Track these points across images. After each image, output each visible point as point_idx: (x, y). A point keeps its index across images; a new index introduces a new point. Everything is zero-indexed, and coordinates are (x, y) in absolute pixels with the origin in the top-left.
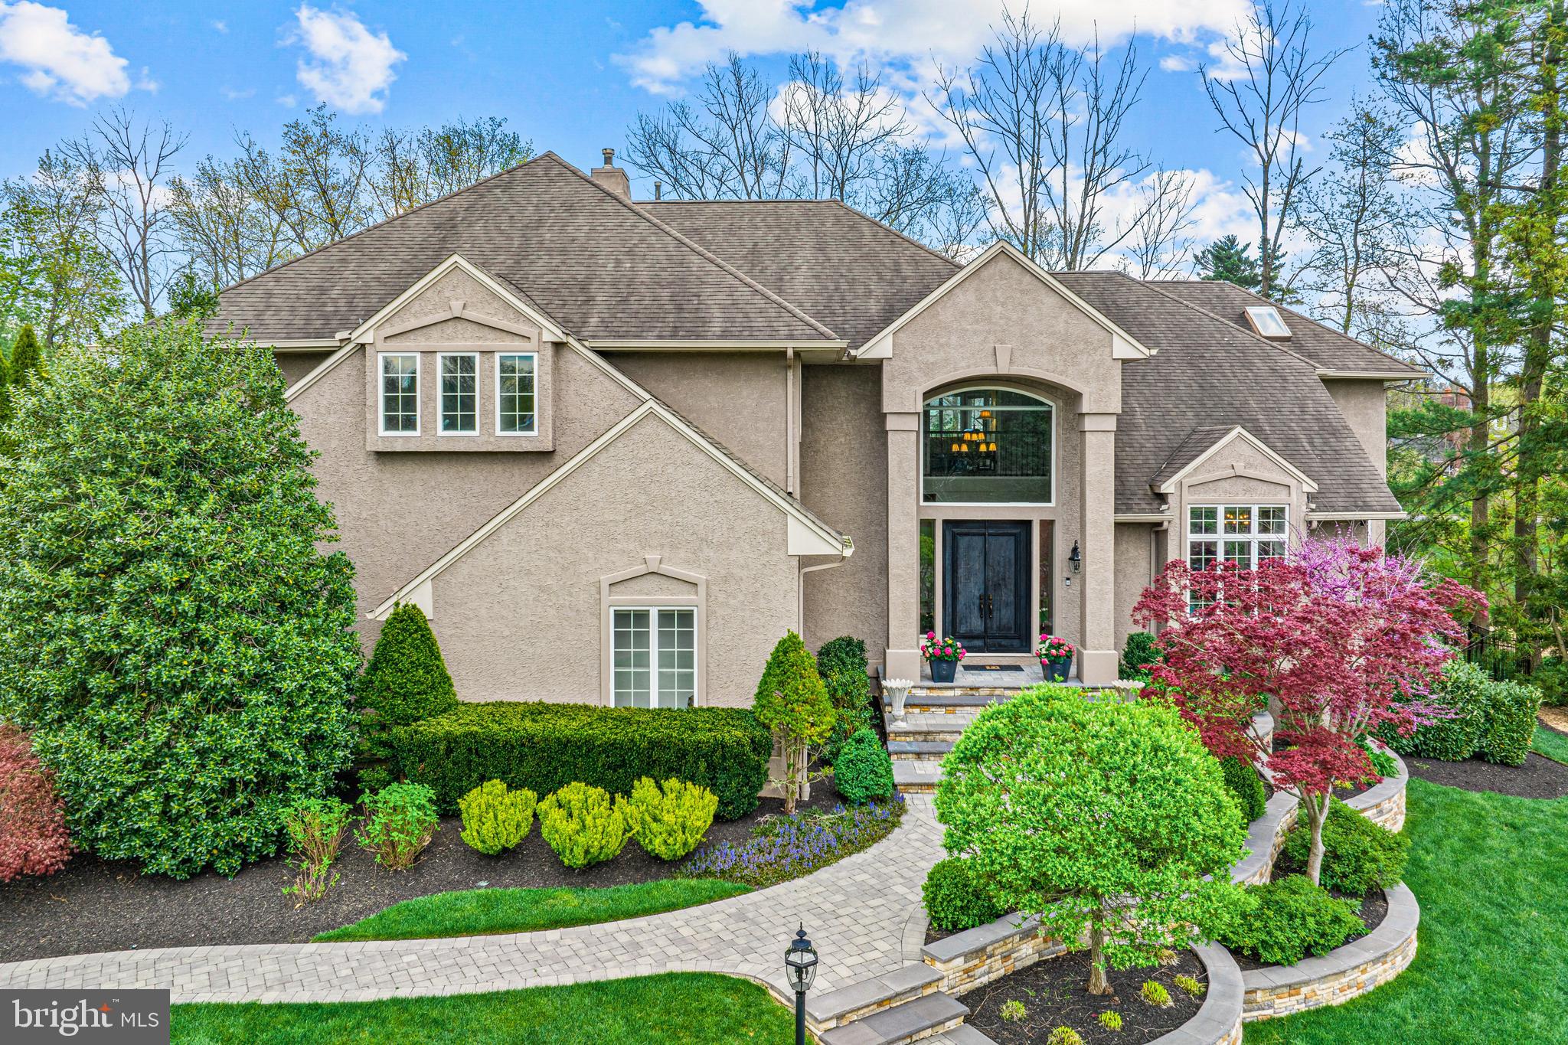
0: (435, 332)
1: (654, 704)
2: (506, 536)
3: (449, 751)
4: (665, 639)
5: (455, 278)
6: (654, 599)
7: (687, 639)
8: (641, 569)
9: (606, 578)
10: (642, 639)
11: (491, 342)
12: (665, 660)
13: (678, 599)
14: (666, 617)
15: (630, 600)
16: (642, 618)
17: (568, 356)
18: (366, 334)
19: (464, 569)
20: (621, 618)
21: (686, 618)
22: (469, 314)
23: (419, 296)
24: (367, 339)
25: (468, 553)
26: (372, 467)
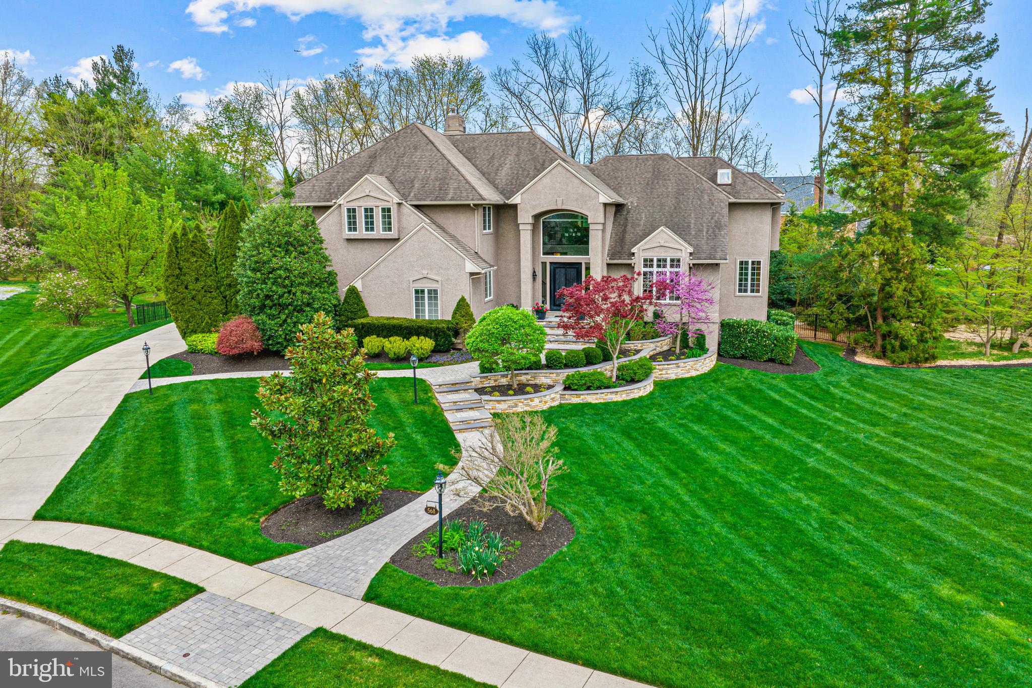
0: (361, 200)
1: (427, 318)
2: (382, 265)
3: (363, 328)
4: (430, 298)
5: (366, 183)
6: (426, 286)
7: (436, 298)
8: (421, 276)
9: (412, 279)
10: (423, 298)
11: (378, 203)
12: (430, 305)
13: (433, 286)
14: (430, 292)
15: (419, 286)
16: (423, 291)
17: (403, 207)
18: (341, 201)
19: (371, 276)
20: (417, 292)
21: (436, 291)
22: (371, 194)
23: (356, 188)
24: (341, 202)
25: (371, 271)
26: (345, 243)
